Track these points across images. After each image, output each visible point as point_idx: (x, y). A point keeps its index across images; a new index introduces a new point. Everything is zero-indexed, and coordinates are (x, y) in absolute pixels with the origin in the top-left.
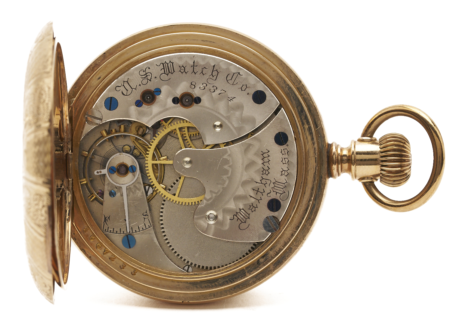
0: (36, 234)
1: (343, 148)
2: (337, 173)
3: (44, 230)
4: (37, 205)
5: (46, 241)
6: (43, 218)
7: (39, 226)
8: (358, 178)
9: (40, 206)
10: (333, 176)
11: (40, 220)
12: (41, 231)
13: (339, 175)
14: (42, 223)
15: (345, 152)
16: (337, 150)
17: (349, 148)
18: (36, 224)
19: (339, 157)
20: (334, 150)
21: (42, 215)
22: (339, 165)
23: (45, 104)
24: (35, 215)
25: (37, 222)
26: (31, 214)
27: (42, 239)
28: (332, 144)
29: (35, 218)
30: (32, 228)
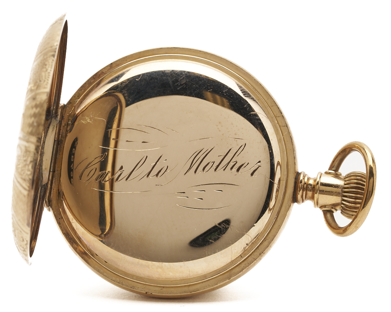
0: (21, 189)
1: (310, 178)
2: (301, 199)
3: (28, 185)
4: (25, 161)
5: (28, 195)
6: (29, 173)
7: (24, 180)
8: (319, 206)
9: (28, 162)
10: (298, 201)
11: (27, 174)
12: (26, 185)
13: (303, 201)
14: (27, 178)
15: (311, 182)
16: (304, 179)
17: (315, 179)
18: (22, 178)
19: (305, 185)
20: (301, 178)
21: (29, 170)
22: (304, 192)
23: (47, 73)
24: (22, 170)
25: (23, 177)
26: (20, 170)
27: (26, 193)
28: (301, 172)
29: (22, 173)
30: (19, 182)
